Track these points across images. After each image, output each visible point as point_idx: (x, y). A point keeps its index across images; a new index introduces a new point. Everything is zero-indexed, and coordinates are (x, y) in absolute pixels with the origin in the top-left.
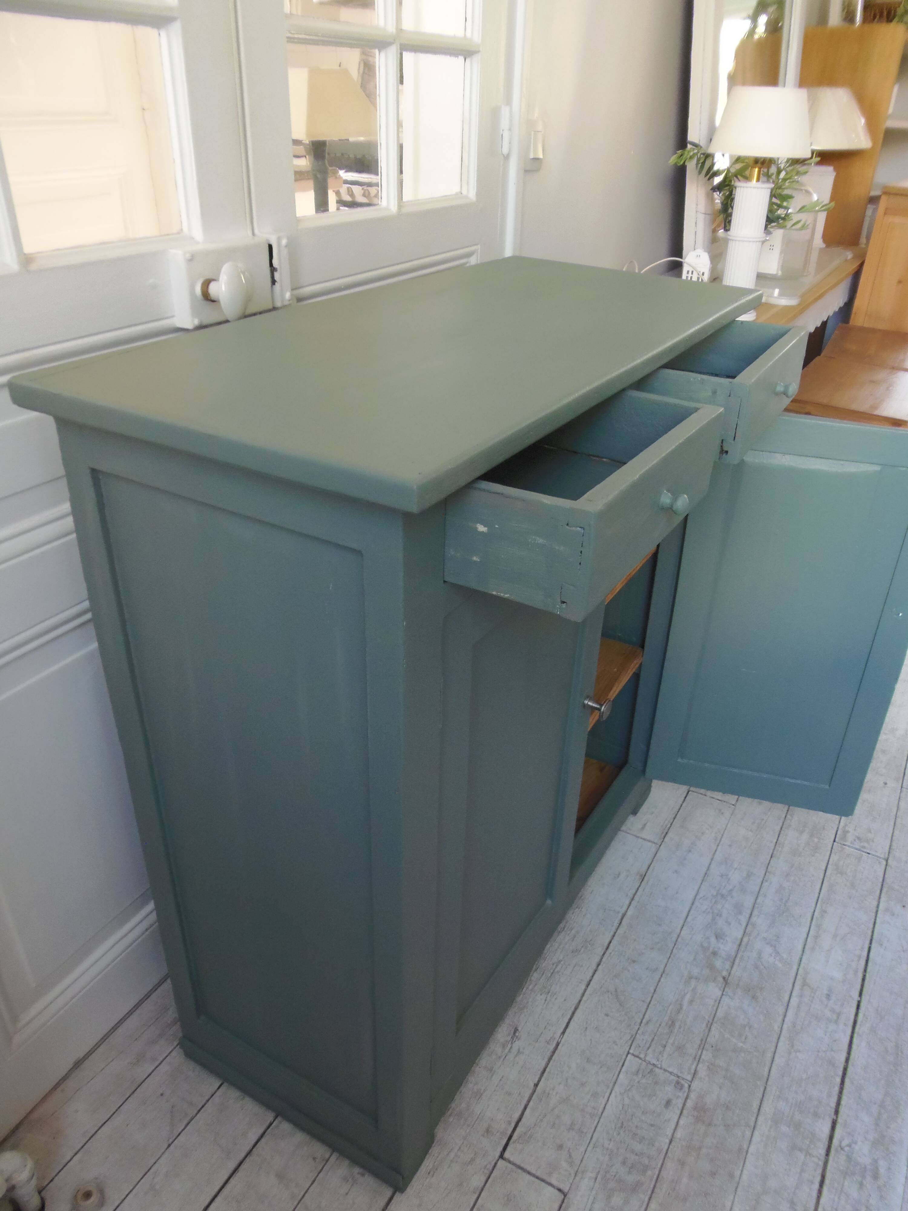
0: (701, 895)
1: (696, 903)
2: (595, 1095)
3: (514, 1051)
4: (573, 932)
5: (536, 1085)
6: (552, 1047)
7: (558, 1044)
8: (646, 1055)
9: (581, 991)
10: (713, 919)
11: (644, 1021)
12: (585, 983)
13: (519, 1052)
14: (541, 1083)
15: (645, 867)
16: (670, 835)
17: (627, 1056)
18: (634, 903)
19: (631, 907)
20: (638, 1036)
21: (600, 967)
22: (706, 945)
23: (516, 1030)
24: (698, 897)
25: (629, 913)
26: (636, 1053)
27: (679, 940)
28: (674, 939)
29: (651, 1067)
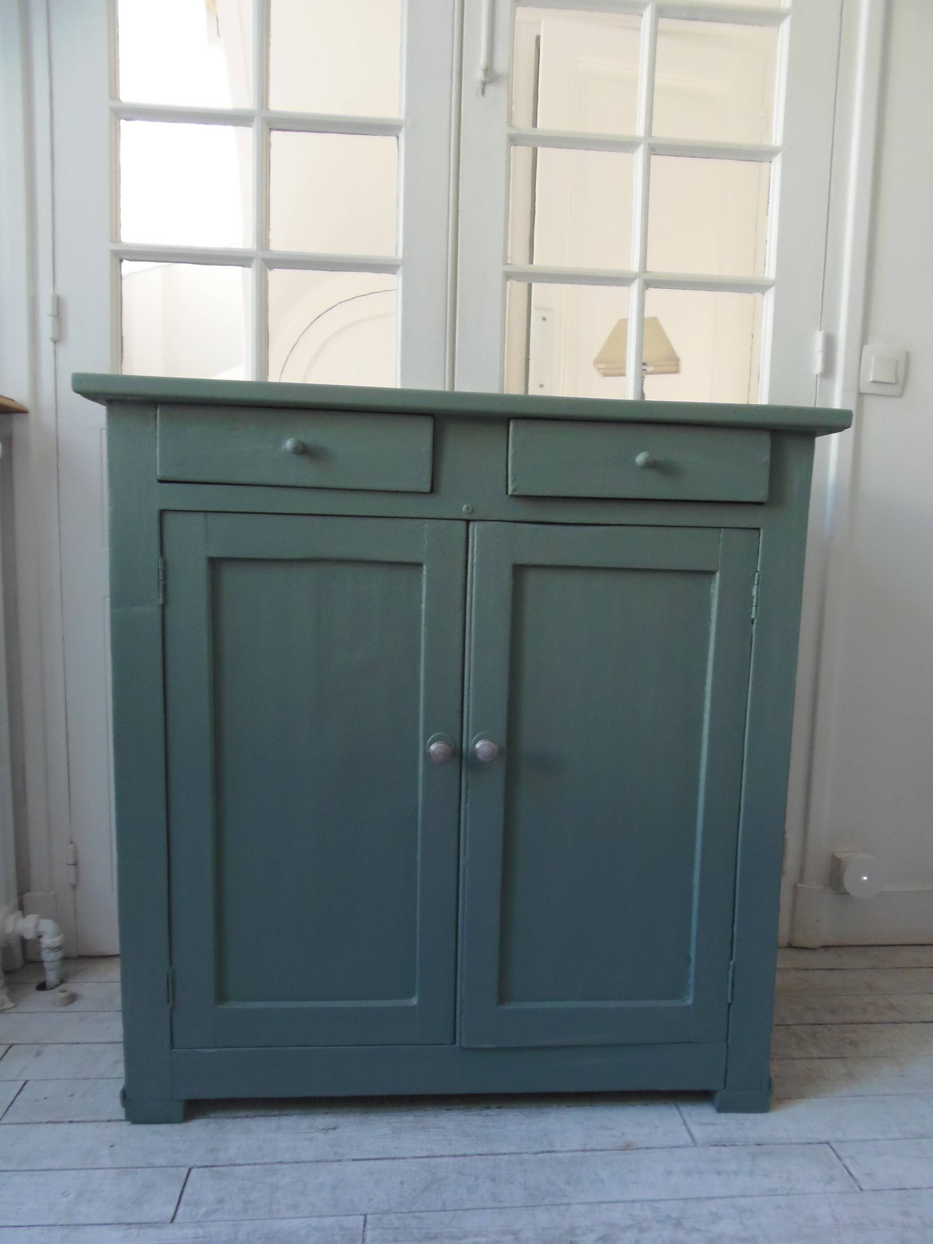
0: (656, 1204)
1: (637, 1206)
2: (295, 1206)
3: (309, 1136)
4: (491, 1124)
5: (281, 1162)
6: (332, 1157)
7: (340, 1161)
8: (373, 1229)
9: (418, 1155)
10: (629, 1227)
11: (417, 1214)
12: (430, 1154)
13: (311, 1140)
14: (284, 1166)
15: (646, 1145)
16: (725, 1149)
17: (361, 1215)
18: (581, 1154)
19: (570, 1154)
20: (393, 1215)
21: (462, 1158)
22: (578, 1232)
23: (335, 1128)
24: (651, 1203)
25: (559, 1155)
26: (369, 1220)
27: (563, 1208)
28: (558, 1202)
29: (360, 1238)
